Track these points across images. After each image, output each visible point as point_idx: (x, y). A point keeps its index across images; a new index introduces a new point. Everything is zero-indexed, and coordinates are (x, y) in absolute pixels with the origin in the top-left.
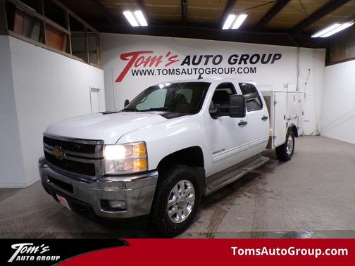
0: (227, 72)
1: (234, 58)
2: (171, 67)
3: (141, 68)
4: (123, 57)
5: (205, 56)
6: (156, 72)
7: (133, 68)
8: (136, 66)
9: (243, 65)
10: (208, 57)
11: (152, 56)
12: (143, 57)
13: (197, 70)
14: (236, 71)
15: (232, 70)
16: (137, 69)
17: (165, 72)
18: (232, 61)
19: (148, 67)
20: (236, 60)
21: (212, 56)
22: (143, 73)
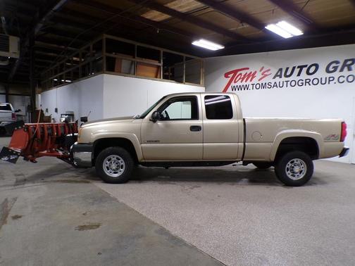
0: (323, 82)
1: (334, 65)
2: (263, 81)
3: (239, 83)
4: (226, 76)
5: (298, 67)
6: (251, 87)
7: (233, 84)
8: (235, 82)
9: (346, 72)
10: (301, 68)
11: (248, 72)
12: (241, 74)
13: (289, 83)
14: (336, 80)
15: (330, 80)
16: (235, 85)
17: (258, 86)
18: (331, 69)
19: (244, 83)
20: (335, 68)
21: (306, 66)
22: (240, 88)
